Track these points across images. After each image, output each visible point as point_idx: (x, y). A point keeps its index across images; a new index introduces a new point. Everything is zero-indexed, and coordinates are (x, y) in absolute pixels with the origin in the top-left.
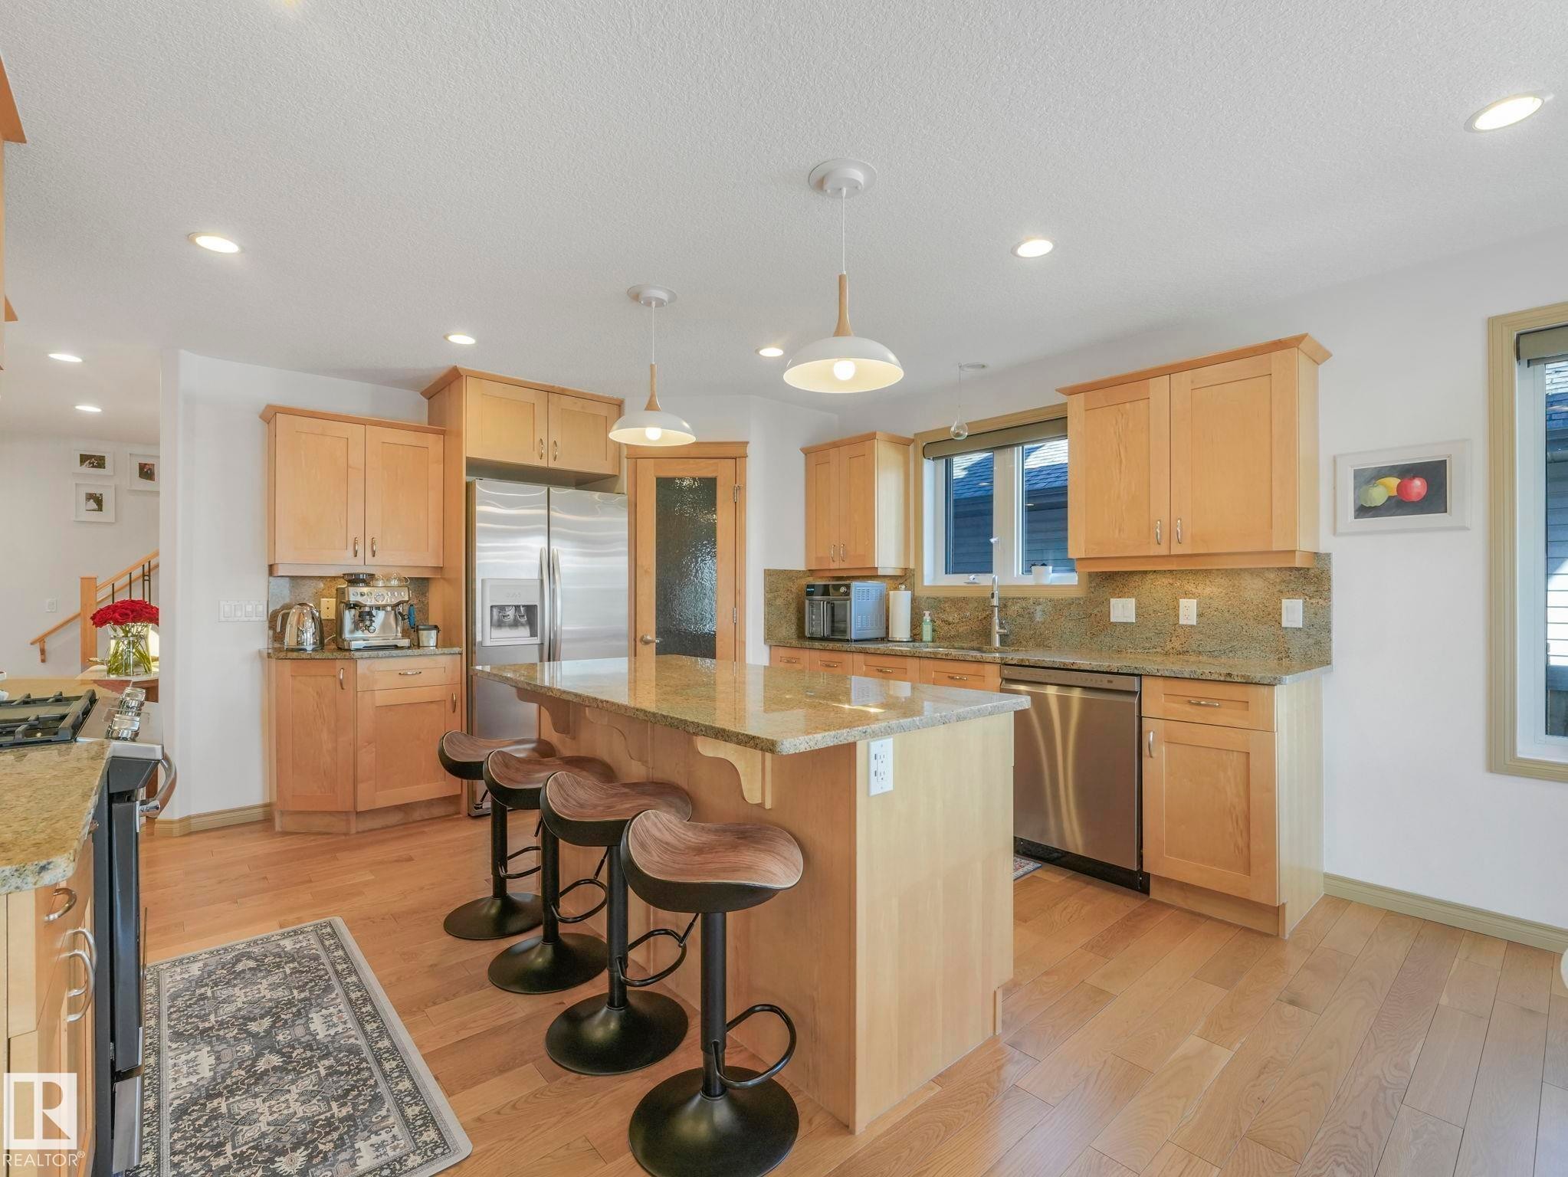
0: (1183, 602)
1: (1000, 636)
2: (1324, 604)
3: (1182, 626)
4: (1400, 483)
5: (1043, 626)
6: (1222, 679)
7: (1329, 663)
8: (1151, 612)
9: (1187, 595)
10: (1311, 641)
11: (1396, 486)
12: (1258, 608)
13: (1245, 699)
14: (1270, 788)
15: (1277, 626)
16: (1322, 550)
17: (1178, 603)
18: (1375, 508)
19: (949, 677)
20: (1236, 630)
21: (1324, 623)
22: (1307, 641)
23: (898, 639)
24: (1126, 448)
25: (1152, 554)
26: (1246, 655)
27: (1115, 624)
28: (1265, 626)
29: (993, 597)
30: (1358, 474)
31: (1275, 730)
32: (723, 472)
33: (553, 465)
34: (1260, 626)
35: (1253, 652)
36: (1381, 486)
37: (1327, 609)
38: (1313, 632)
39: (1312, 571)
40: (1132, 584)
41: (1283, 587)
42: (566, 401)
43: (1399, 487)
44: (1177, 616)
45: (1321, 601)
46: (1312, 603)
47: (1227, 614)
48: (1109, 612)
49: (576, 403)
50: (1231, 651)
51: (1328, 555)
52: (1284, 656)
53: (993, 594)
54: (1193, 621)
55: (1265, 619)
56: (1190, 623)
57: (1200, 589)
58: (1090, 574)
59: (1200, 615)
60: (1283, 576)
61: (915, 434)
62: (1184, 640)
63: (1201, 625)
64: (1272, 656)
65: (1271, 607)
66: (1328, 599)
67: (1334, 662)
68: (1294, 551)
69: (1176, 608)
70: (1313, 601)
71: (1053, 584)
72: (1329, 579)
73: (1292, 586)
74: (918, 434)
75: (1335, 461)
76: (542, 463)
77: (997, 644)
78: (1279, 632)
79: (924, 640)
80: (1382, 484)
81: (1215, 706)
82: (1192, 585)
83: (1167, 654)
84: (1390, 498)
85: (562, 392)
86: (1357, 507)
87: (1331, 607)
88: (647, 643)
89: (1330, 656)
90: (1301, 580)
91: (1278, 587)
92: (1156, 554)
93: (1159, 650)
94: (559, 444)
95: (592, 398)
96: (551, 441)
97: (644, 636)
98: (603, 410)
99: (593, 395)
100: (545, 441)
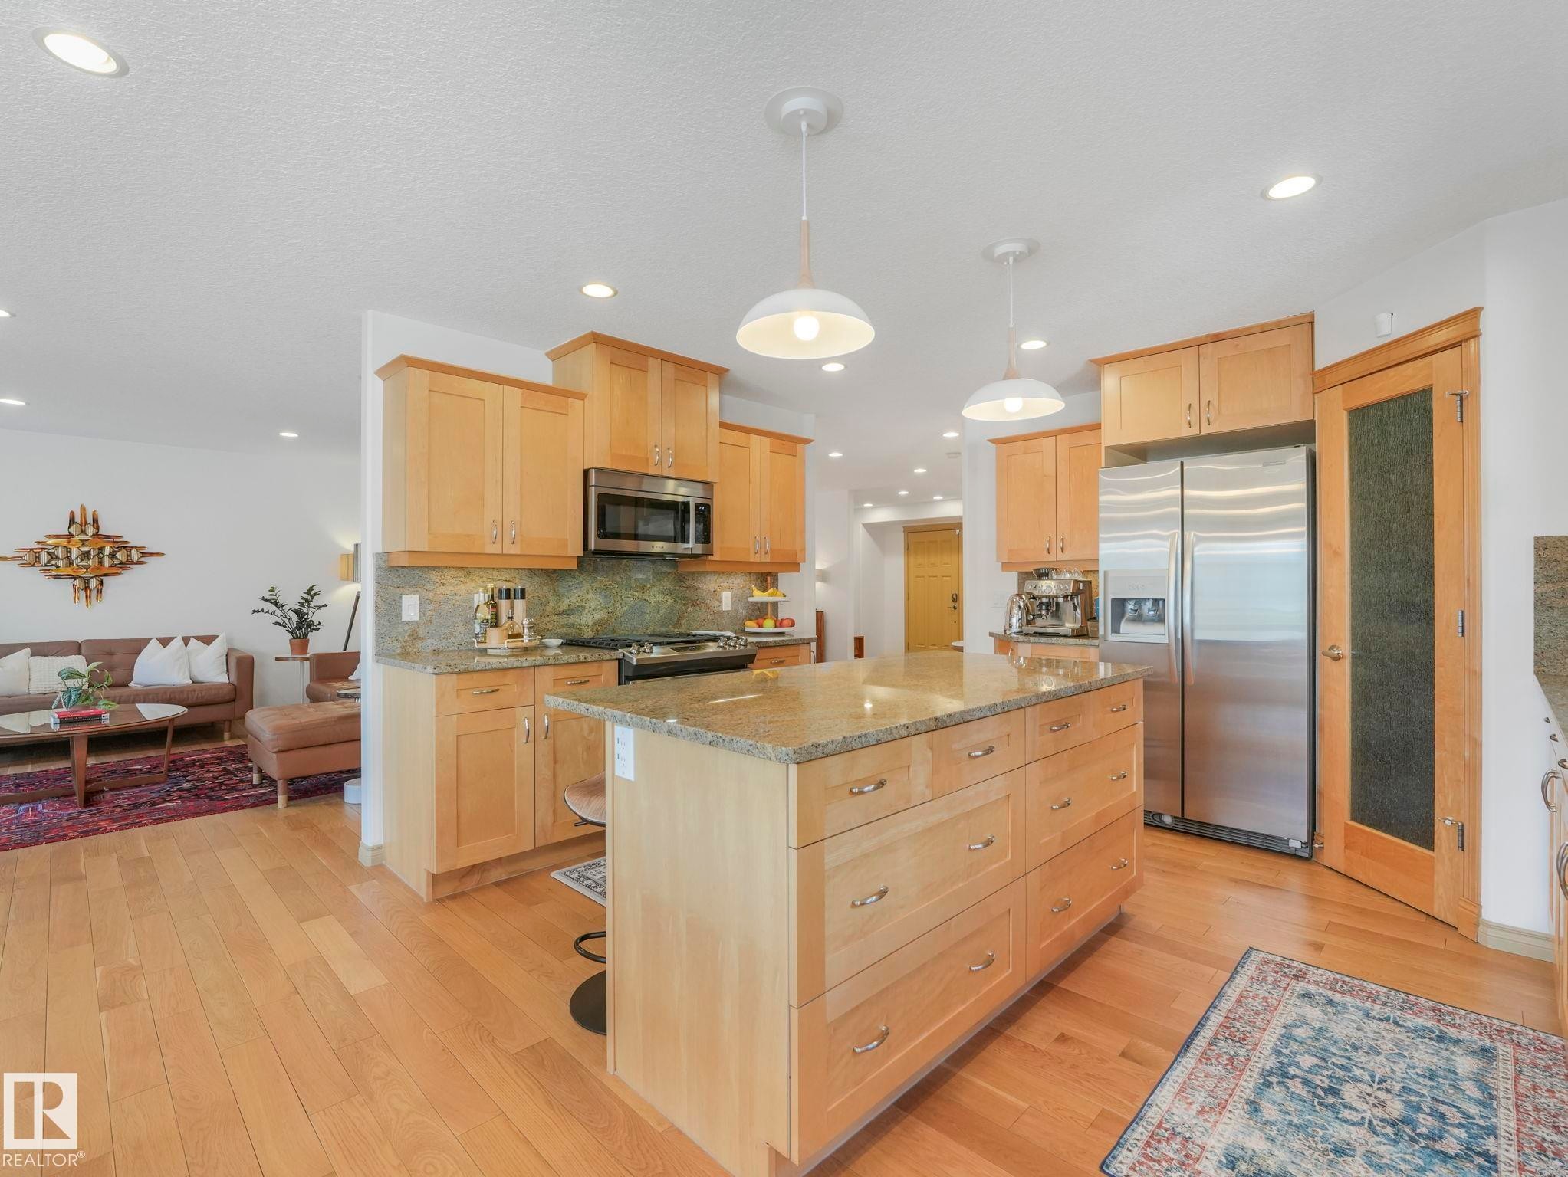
32: (1440, 374)
33: (1206, 430)
42: (1224, 348)
49: (1237, 345)
76: (1193, 432)
85: (1217, 338)
88: (1337, 658)
94: (1215, 402)
95: (1263, 329)
96: (1204, 403)
97: (1332, 648)
98: (1283, 338)
99: (1262, 325)
100: (1195, 405)
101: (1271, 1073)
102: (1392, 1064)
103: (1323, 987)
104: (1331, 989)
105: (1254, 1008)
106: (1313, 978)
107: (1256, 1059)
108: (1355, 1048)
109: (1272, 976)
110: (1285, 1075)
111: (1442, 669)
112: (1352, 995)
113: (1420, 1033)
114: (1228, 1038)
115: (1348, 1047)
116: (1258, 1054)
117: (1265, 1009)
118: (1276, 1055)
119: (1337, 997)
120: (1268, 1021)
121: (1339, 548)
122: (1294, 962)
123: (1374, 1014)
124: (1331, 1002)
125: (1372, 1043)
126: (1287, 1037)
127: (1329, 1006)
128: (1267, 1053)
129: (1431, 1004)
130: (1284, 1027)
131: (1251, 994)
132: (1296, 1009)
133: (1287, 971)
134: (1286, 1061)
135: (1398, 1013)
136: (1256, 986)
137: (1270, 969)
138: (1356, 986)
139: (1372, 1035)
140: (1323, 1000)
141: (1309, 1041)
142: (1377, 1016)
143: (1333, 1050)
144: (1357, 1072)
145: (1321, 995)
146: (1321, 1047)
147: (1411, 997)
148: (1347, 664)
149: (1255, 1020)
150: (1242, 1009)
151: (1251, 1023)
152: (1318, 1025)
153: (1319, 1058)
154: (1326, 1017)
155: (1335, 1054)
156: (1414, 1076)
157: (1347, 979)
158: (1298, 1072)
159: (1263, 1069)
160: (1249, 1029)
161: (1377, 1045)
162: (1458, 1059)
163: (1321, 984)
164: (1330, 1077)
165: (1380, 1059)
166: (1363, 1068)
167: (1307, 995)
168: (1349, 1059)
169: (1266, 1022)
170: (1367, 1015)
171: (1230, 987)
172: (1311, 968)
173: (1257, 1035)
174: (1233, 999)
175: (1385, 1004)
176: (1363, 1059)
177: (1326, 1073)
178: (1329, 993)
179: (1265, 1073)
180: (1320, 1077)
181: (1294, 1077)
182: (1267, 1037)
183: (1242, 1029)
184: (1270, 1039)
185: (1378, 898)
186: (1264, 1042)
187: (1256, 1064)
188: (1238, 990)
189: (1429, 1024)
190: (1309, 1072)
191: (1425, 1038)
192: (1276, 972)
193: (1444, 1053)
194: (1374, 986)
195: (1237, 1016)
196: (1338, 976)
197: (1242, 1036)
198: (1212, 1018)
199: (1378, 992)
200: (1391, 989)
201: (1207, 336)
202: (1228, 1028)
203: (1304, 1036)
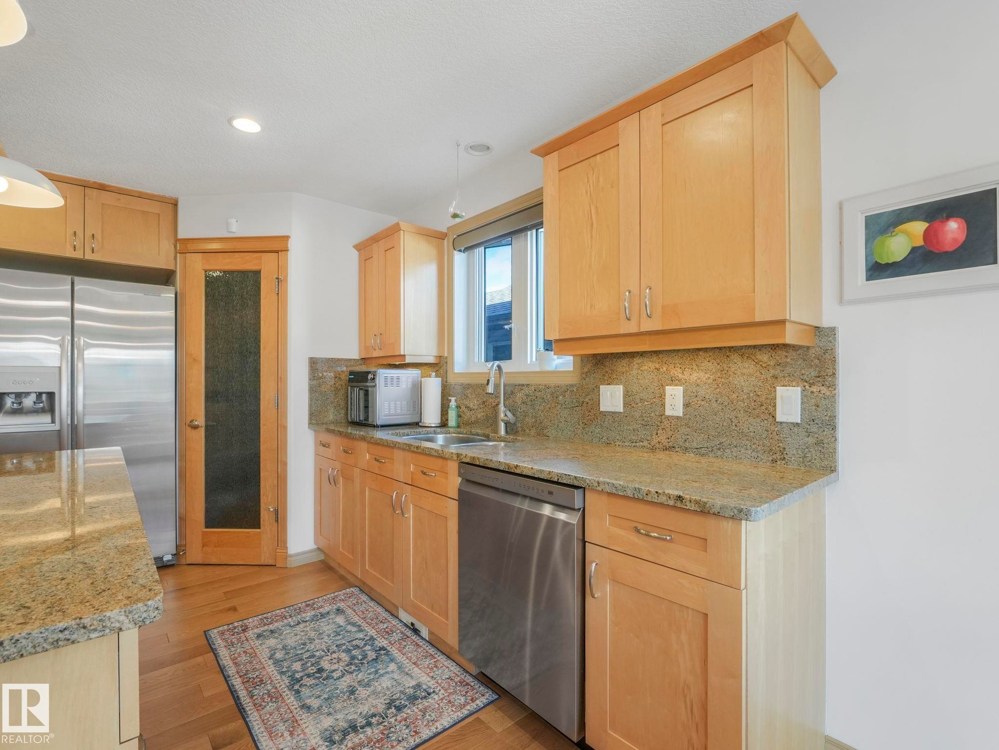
0: (669, 389)
1: (506, 424)
2: (828, 393)
3: (668, 418)
4: (928, 227)
5: (542, 415)
6: (671, 503)
7: (833, 470)
8: (638, 401)
9: (673, 381)
10: (811, 440)
11: (922, 233)
12: (748, 398)
13: (702, 535)
14: (734, 673)
15: (771, 419)
16: (826, 323)
17: (664, 390)
18: (894, 264)
19: (422, 472)
20: (725, 424)
21: (827, 418)
22: (807, 439)
23: (427, 425)
24: (597, 207)
25: (622, 332)
26: (735, 454)
27: (604, 414)
28: (758, 420)
29: (488, 384)
30: (871, 221)
31: (743, 586)
32: (266, 265)
33: (89, 256)
34: (751, 420)
35: (743, 451)
36: (900, 234)
37: (832, 399)
38: (814, 429)
39: (812, 351)
40: (620, 369)
41: (777, 371)
42: (106, 197)
43: (927, 234)
44: (663, 405)
45: (824, 390)
46: (812, 392)
47: (715, 405)
48: (599, 401)
49: (119, 200)
50: (719, 449)
51: (833, 330)
52: (779, 457)
53: (488, 381)
54: (679, 412)
55: (757, 411)
56: (675, 414)
57: (686, 376)
58: (582, 356)
59: (686, 405)
60: (778, 358)
61: (448, 228)
62: (670, 433)
63: (688, 416)
64: (765, 457)
65: (764, 397)
66: (832, 386)
67: (841, 467)
68: (782, 322)
69: (662, 396)
70: (815, 389)
71: (558, 370)
72: (834, 361)
73: (789, 370)
74: (451, 227)
75: (841, 208)
76: (78, 255)
77: (502, 432)
78: (773, 428)
79: (449, 425)
80: (903, 232)
81: (665, 540)
82: (679, 370)
83: (653, 449)
84: (914, 250)
85: (102, 187)
86: (870, 265)
87: (836, 397)
88: (196, 427)
89: (835, 461)
90: (798, 363)
91: (772, 372)
92: (626, 332)
93: (645, 443)
94: (98, 236)
95: (141, 196)
96: (88, 234)
97: (192, 421)
98: (155, 208)
99: (141, 193)
100: (80, 234)
101: (293, 685)
102: (323, 640)
103: (261, 627)
104: (264, 625)
105: (246, 661)
106: (251, 625)
107: (278, 685)
108: (304, 644)
109: (233, 638)
110: (298, 680)
111: (265, 427)
112: (276, 622)
113: (314, 619)
114: (255, 687)
115: (302, 646)
116: (277, 682)
117: (252, 657)
118: (284, 675)
119: (272, 627)
120: (260, 662)
121: (197, 357)
122: (234, 624)
123: (292, 624)
124: (272, 632)
125: (307, 637)
126: (277, 662)
127: (273, 634)
128: (279, 677)
129: (304, 604)
130: (270, 659)
131: (236, 655)
132: (264, 646)
133: (236, 630)
134: (290, 674)
135: (299, 617)
136: (233, 649)
137: (228, 636)
138: (272, 616)
139: (302, 634)
140: (268, 633)
141: (287, 657)
142: (294, 624)
143: (299, 652)
144: (318, 654)
145: (264, 631)
146: (294, 655)
147: (295, 606)
148: (202, 431)
149: (254, 667)
150: (242, 667)
151: (254, 670)
152: (280, 646)
153: (299, 660)
154: (279, 640)
155: (302, 654)
156: (334, 638)
157: (265, 616)
158: (301, 674)
159: (287, 687)
160: (257, 673)
161: (309, 636)
162: (336, 620)
163: (258, 626)
164: (312, 665)
165: (317, 641)
166: (317, 651)
167: (259, 636)
168: (308, 651)
169: (259, 663)
170: (290, 626)
171: (222, 660)
172: (246, 621)
173: (264, 673)
174: (231, 663)
175: (291, 616)
176: (313, 646)
177: (309, 664)
178: (266, 627)
179: (290, 687)
180: (310, 669)
181: (302, 678)
182: (270, 670)
183: (255, 676)
184: (271, 669)
185: (230, 568)
186: (271, 673)
187: (281, 687)
188: (227, 658)
189: (313, 613)
190: (303, 671)
191: (319, 620)
192: (233, 635)
193: (330, 621)
194: (278, 611)
195: (244, 672)
196: (260, 617)
197: (259, 680)
198: (235, 683)
199: (282, 613)
200: (285, 608)
201: (95, 183)
202: (248, 681)
203: (282, 656)
